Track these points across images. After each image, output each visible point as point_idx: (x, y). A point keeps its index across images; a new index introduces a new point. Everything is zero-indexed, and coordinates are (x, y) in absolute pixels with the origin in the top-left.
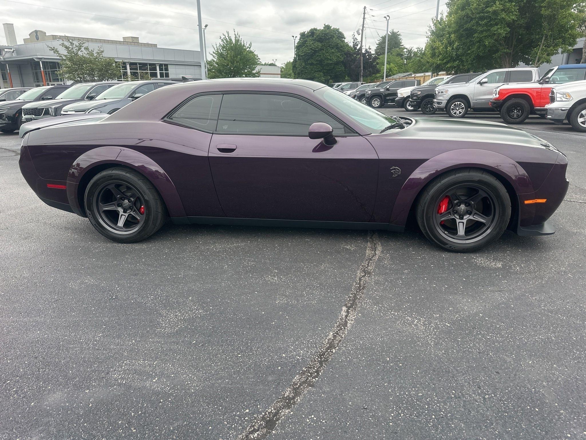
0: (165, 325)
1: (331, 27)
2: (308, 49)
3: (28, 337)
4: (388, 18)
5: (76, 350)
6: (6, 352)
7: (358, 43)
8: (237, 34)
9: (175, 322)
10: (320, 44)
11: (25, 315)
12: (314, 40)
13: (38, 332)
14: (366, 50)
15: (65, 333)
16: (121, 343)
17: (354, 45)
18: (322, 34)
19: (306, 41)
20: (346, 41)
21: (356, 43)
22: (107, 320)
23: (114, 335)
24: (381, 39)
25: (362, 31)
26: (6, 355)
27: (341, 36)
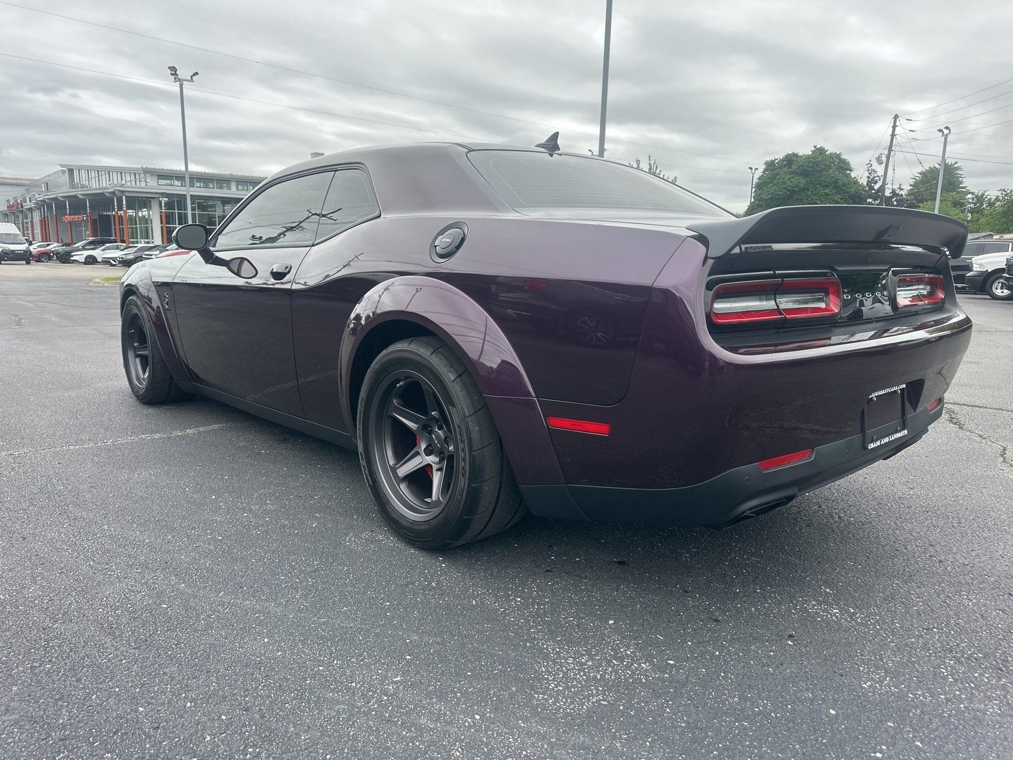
0: (556, 686)
1: (827, 151)
2: (780, 188)
3: (242, 648)
4: (946, 132)
5: (338, 711)
6: (188, 679)
7: (877, 178)
8: (654, 164)
9: (582, 684)
10: (803, 181)
11: (248, 593)
12: (791, 173)
13: (266, 640)
14: (893, 192)
15: (320, 656)
16: (445, 714)
17: (868, 182)
18: (809, 163)
19: (778, 174)
20: (853, 175)
21: (873, 178)
22: (416, 640)
23: (429, 686)
24: (919, 175)
25: (888, 157)
26: (186, 686)
27: (844, 166)
